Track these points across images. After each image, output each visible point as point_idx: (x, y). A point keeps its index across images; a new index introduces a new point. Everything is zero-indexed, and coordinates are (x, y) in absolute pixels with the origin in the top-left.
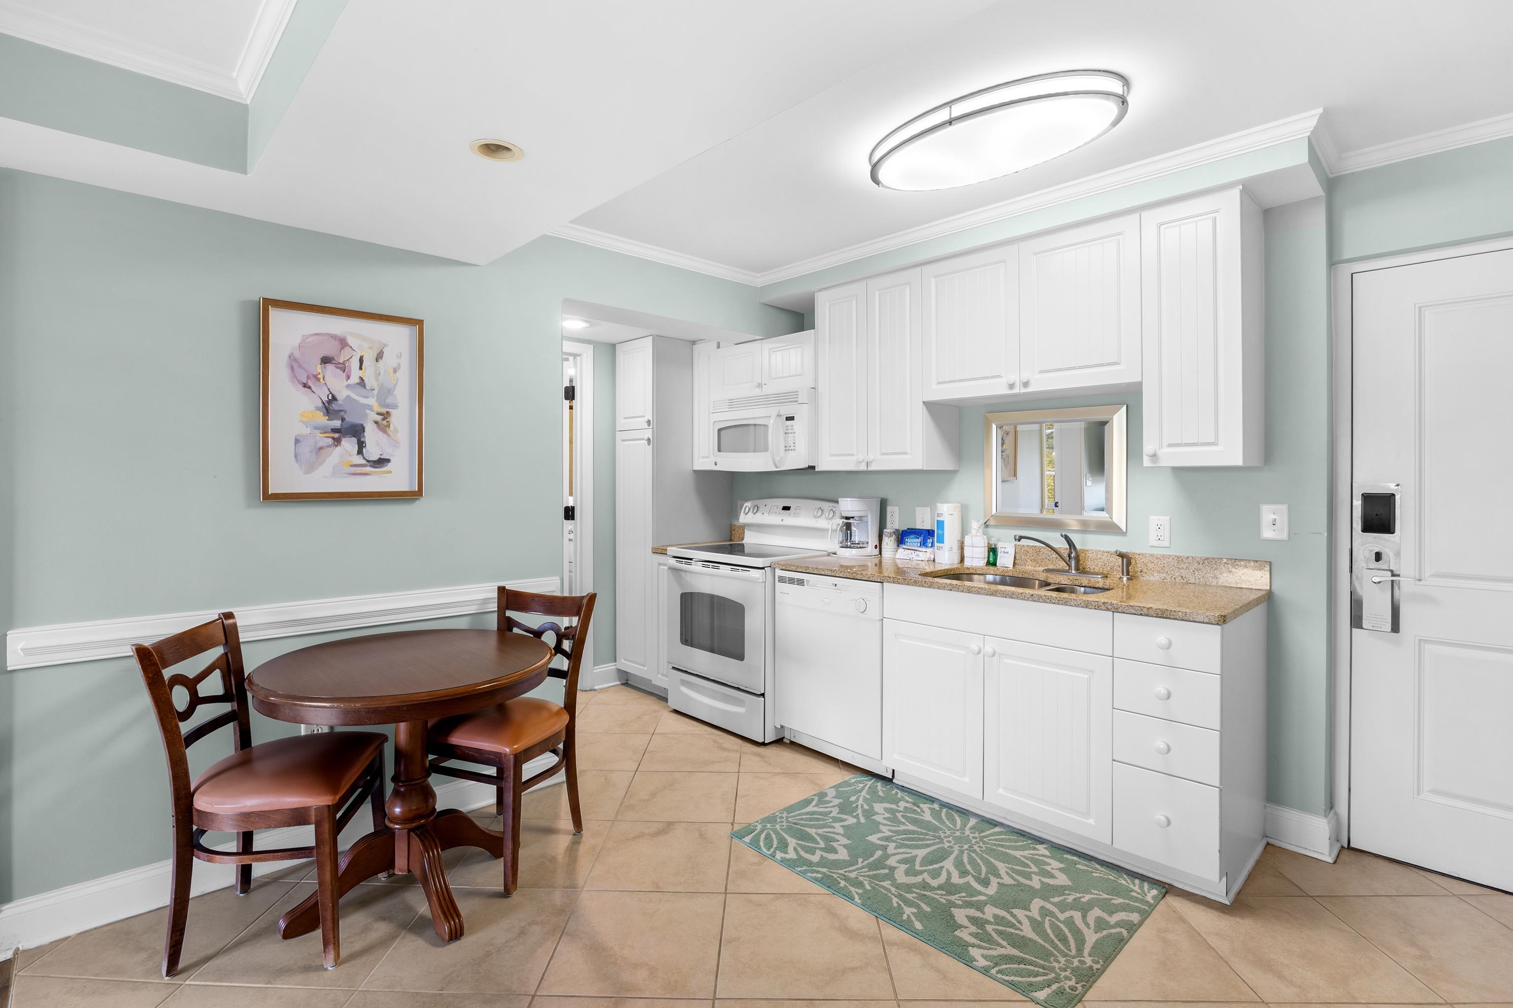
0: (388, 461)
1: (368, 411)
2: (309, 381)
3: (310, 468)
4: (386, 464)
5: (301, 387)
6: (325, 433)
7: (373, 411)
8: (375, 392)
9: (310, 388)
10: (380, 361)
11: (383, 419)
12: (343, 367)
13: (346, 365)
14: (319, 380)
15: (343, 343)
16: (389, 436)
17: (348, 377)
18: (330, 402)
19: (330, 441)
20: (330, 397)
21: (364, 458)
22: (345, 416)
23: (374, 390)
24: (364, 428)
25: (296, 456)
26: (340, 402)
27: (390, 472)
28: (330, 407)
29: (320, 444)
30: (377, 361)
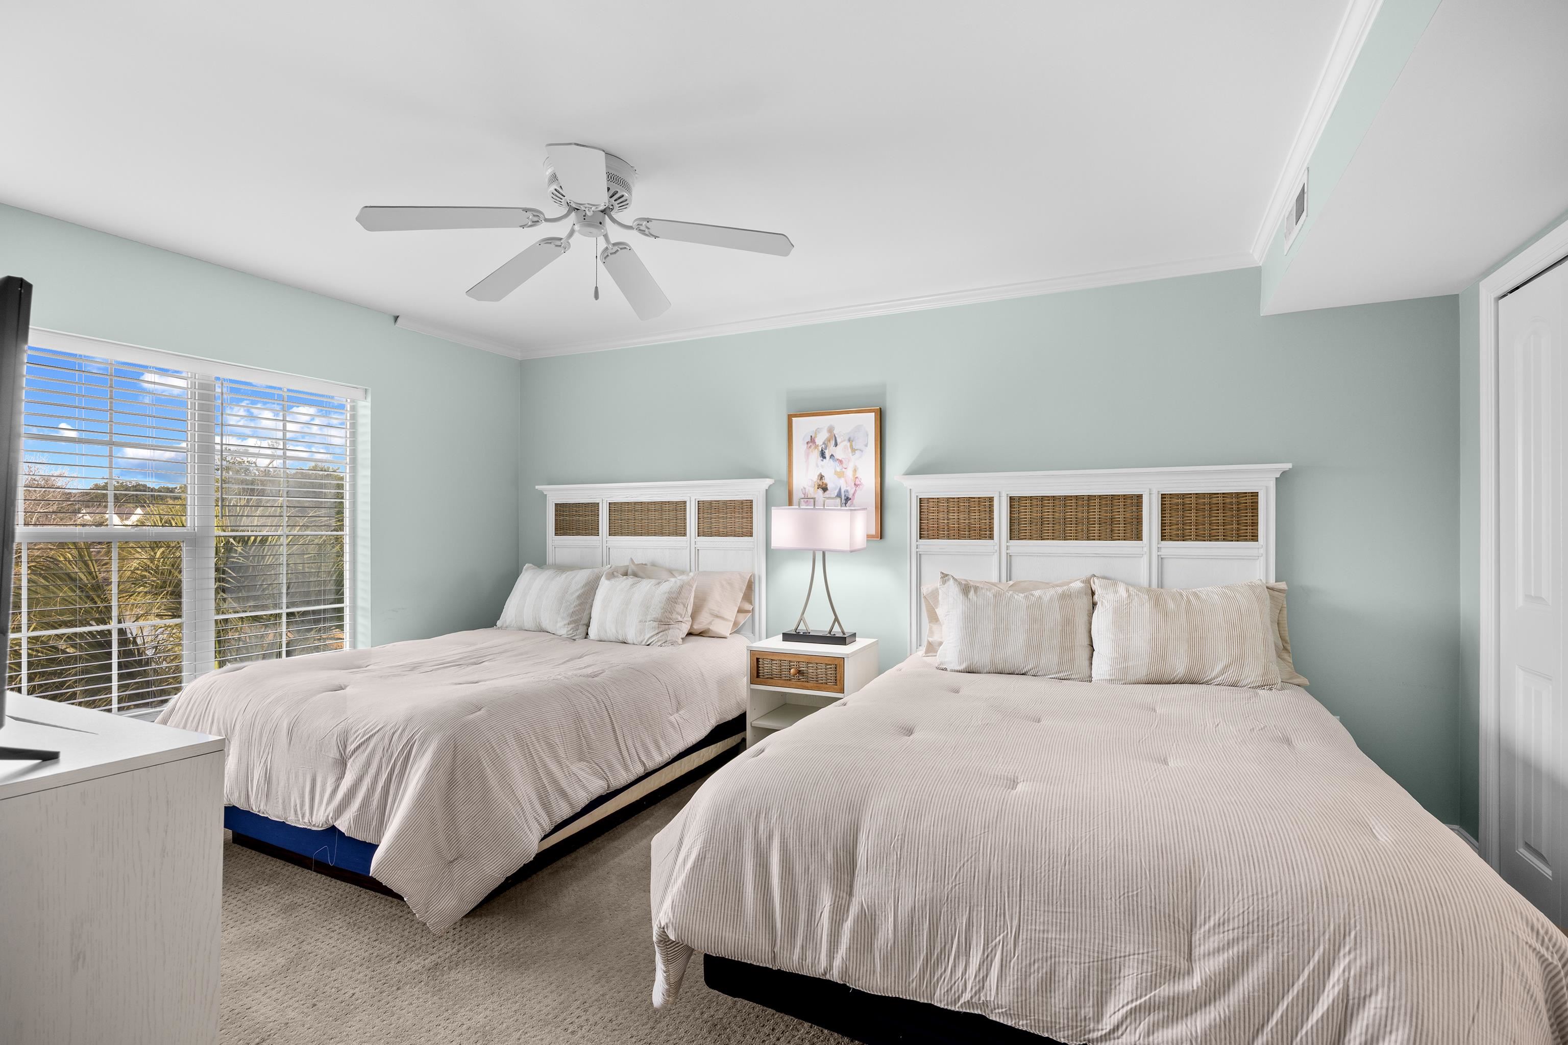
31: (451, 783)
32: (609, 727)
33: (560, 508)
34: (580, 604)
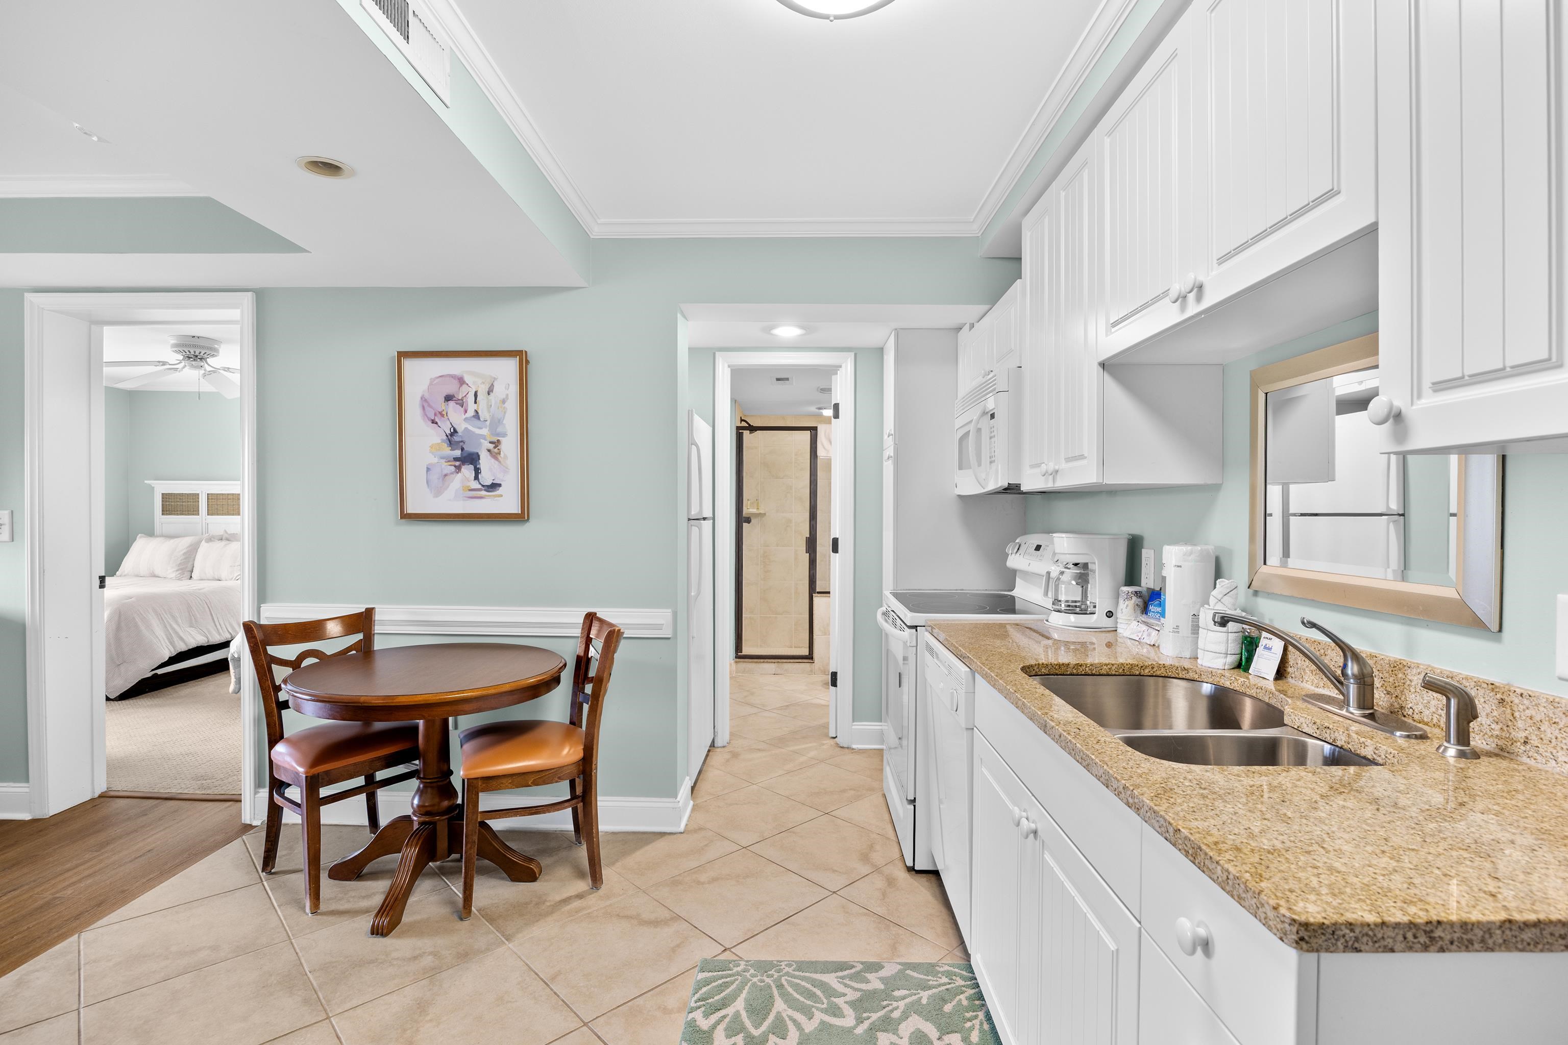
0: (500, 485)
1: (482, 441)
2: (436, 417)
3: (438, 492)
4: (498, 488)
5: (430, 423)
6: (449, 461)
7: (486, 440)
8: (488, 423)
9: (436, 424)
10: (492, 395)
11: (495, 447)
12: (461, 403)
13: (464, 401)
14: (442, 415)
15: (461, 381)
16: (500, 462)
17: (466, 411)
18: (452, 435)
19: (453, 469)
20: (452, 431)
21: (480, 484)
22: (464, 446)
23: (486, 421)
24: (479, 456)
25: (427, 482)
26: (460, 434)
27: (501, 496)
28: (452, 437)
29: (445, 472)
30: (489, 394)
31: (118, 628)
32: (209, 613)
33: (166, 497)
34: (185, 559)
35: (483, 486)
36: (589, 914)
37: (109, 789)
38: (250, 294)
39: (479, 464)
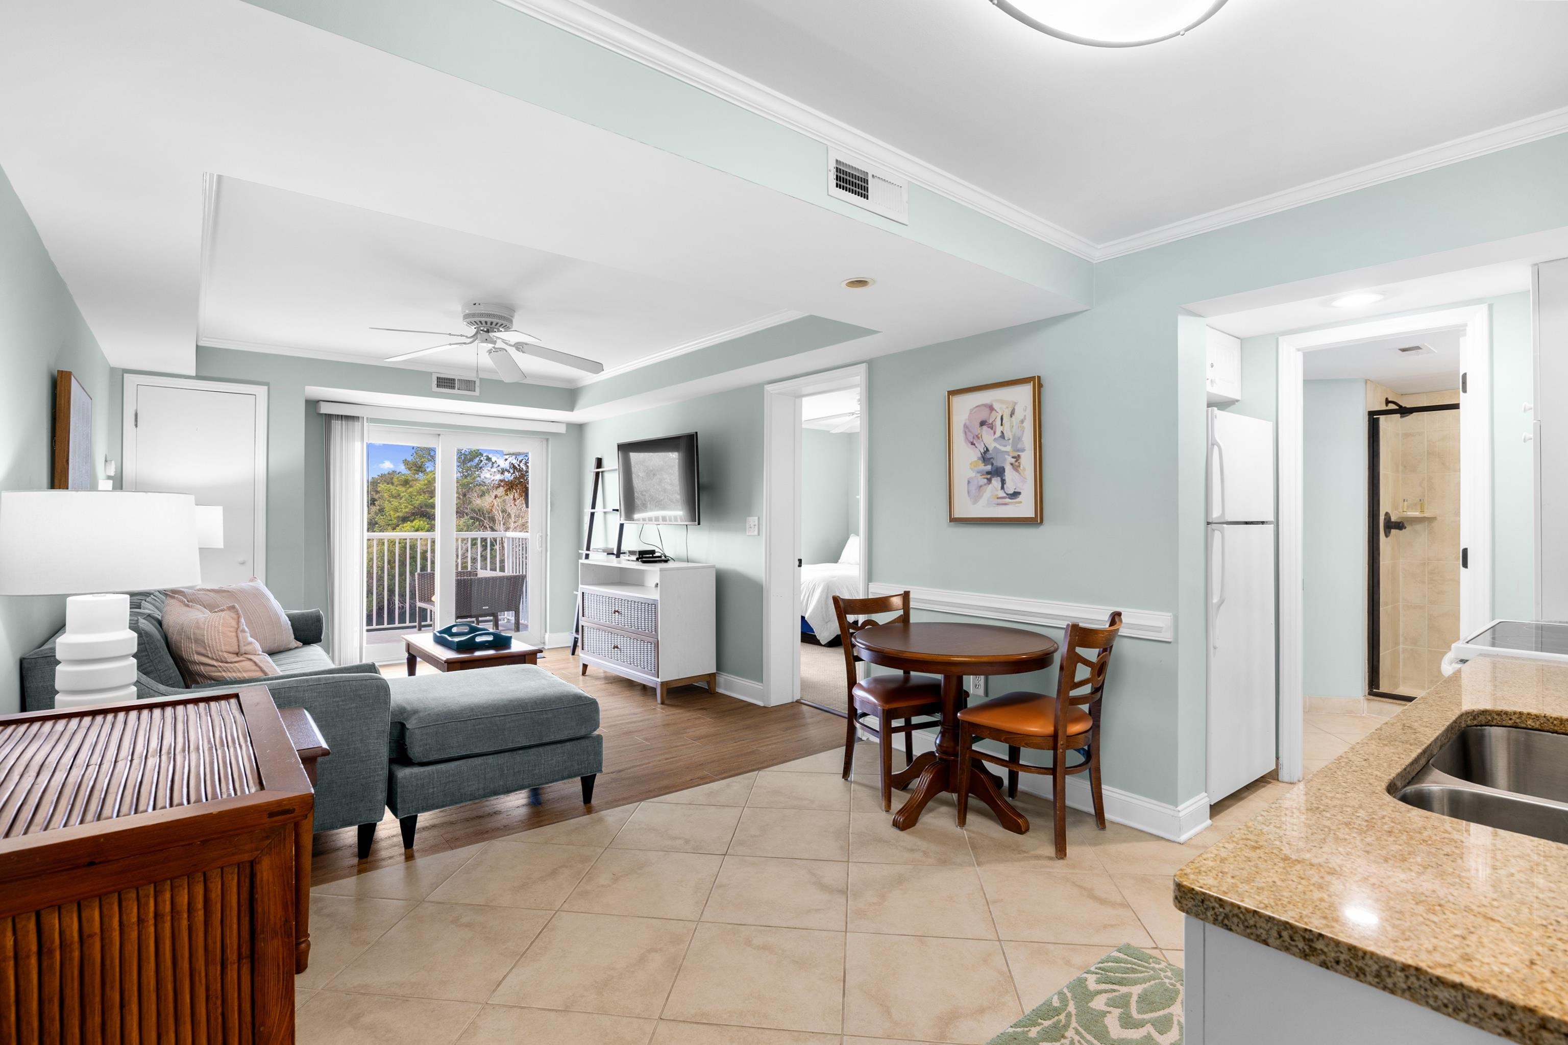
0: (1019, 493)
1: (1006, 456)
2: (974, 440)
3: (976, 500)
4: (1019, 496)
5: (970, 444)
6: (983, 475)
7: (1009, 456)
8: (1011, 441)
9: (974, 445)
10: (1013, 417)
11: (1016, 461)
12: (992, 427)
13: (994, 424)
14: (978, 438)
15: (991, 408)
16: (1019, 473)
17: (995, 433)
18: (985, 453)
19: (985, 481)
20: (985, 449)
21: (1005, 492)
22: (994, 462)
23: (1010, 439)
24: (1004, 469)
25: (968, 492)
26: (991, 452)
27: (1020, 502)
28: (985, 457)
29: (981, 484)
35: (1007, 494)
36: (1050, 872)
37: (802, 698)
38: (864, 365)
39: (1005, 476)
